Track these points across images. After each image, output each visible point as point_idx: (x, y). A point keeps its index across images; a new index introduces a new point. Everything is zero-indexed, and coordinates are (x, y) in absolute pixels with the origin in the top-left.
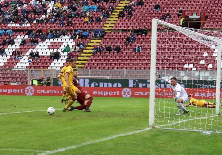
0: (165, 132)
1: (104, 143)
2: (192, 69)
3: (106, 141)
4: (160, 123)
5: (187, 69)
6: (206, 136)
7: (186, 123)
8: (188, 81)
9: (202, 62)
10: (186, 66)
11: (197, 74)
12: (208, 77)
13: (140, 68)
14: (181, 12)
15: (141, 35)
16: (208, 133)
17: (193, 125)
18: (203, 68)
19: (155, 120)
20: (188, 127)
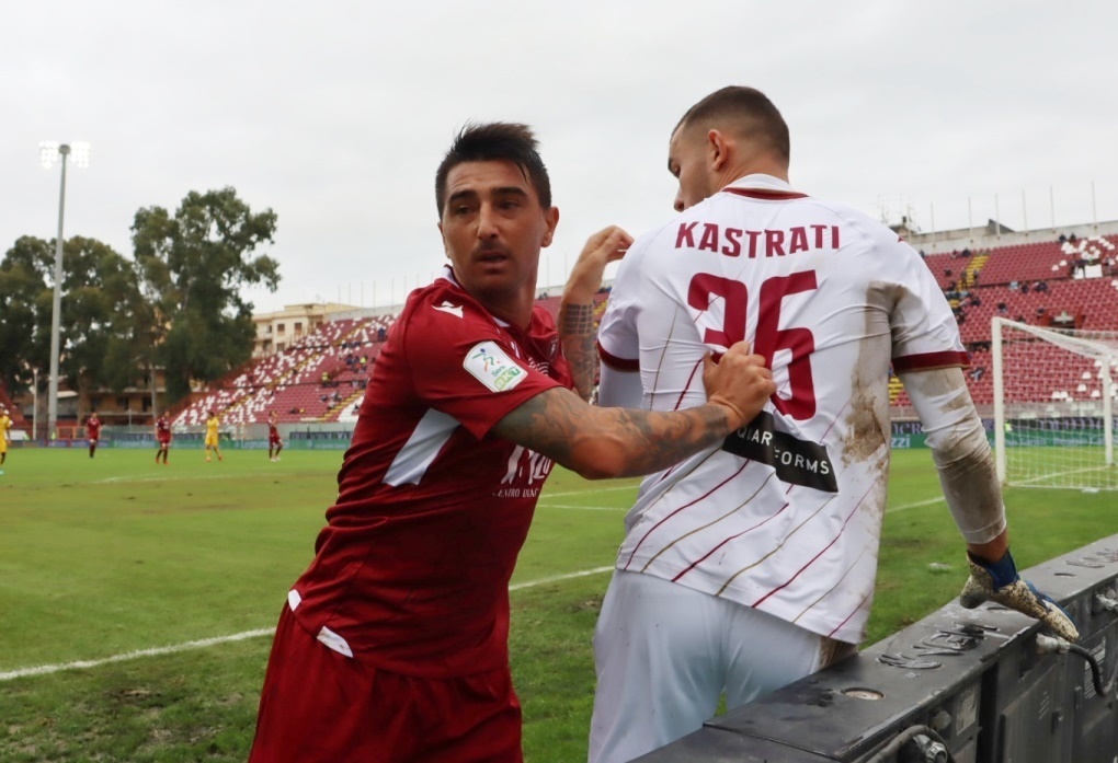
0: (1022, 491)
1: (928, 507)
2: (1064, 399)
3: (932, 505)
4: (1015, 479)
5: (1058, 400)
6: (1090, 495)
7: (1057, 477)
8: (1060, 419)
9: (1082, 388)
10: (1056, 395)
11: (1074, 408)
12: (1092, 411)
13: (982, 402)
14: (1041, 311)
15: (980, 351)
16: (1094, 490)
17: (1067, 480)
18: (1086, 397)
19: (1007, 474)
20: (1060, 483)
